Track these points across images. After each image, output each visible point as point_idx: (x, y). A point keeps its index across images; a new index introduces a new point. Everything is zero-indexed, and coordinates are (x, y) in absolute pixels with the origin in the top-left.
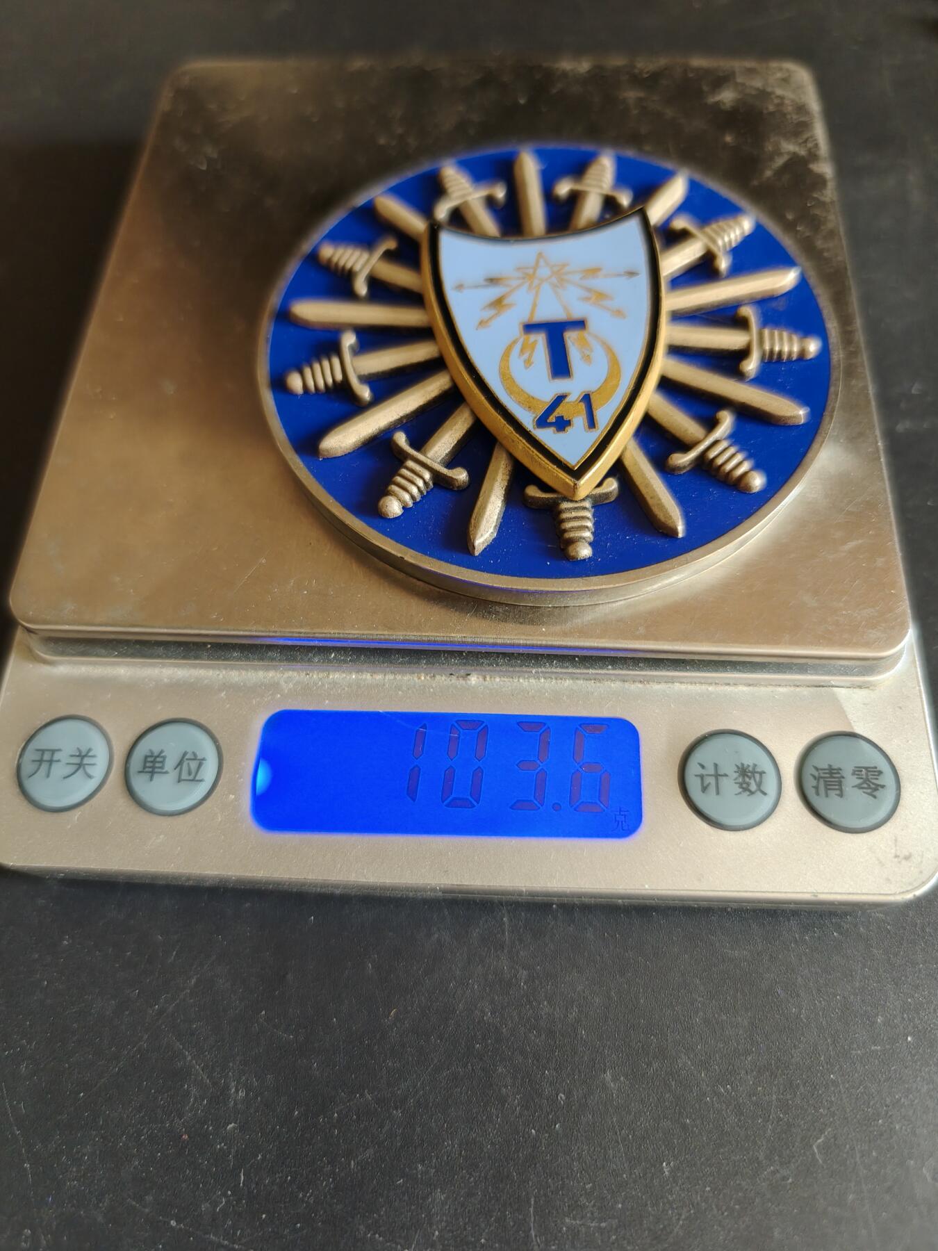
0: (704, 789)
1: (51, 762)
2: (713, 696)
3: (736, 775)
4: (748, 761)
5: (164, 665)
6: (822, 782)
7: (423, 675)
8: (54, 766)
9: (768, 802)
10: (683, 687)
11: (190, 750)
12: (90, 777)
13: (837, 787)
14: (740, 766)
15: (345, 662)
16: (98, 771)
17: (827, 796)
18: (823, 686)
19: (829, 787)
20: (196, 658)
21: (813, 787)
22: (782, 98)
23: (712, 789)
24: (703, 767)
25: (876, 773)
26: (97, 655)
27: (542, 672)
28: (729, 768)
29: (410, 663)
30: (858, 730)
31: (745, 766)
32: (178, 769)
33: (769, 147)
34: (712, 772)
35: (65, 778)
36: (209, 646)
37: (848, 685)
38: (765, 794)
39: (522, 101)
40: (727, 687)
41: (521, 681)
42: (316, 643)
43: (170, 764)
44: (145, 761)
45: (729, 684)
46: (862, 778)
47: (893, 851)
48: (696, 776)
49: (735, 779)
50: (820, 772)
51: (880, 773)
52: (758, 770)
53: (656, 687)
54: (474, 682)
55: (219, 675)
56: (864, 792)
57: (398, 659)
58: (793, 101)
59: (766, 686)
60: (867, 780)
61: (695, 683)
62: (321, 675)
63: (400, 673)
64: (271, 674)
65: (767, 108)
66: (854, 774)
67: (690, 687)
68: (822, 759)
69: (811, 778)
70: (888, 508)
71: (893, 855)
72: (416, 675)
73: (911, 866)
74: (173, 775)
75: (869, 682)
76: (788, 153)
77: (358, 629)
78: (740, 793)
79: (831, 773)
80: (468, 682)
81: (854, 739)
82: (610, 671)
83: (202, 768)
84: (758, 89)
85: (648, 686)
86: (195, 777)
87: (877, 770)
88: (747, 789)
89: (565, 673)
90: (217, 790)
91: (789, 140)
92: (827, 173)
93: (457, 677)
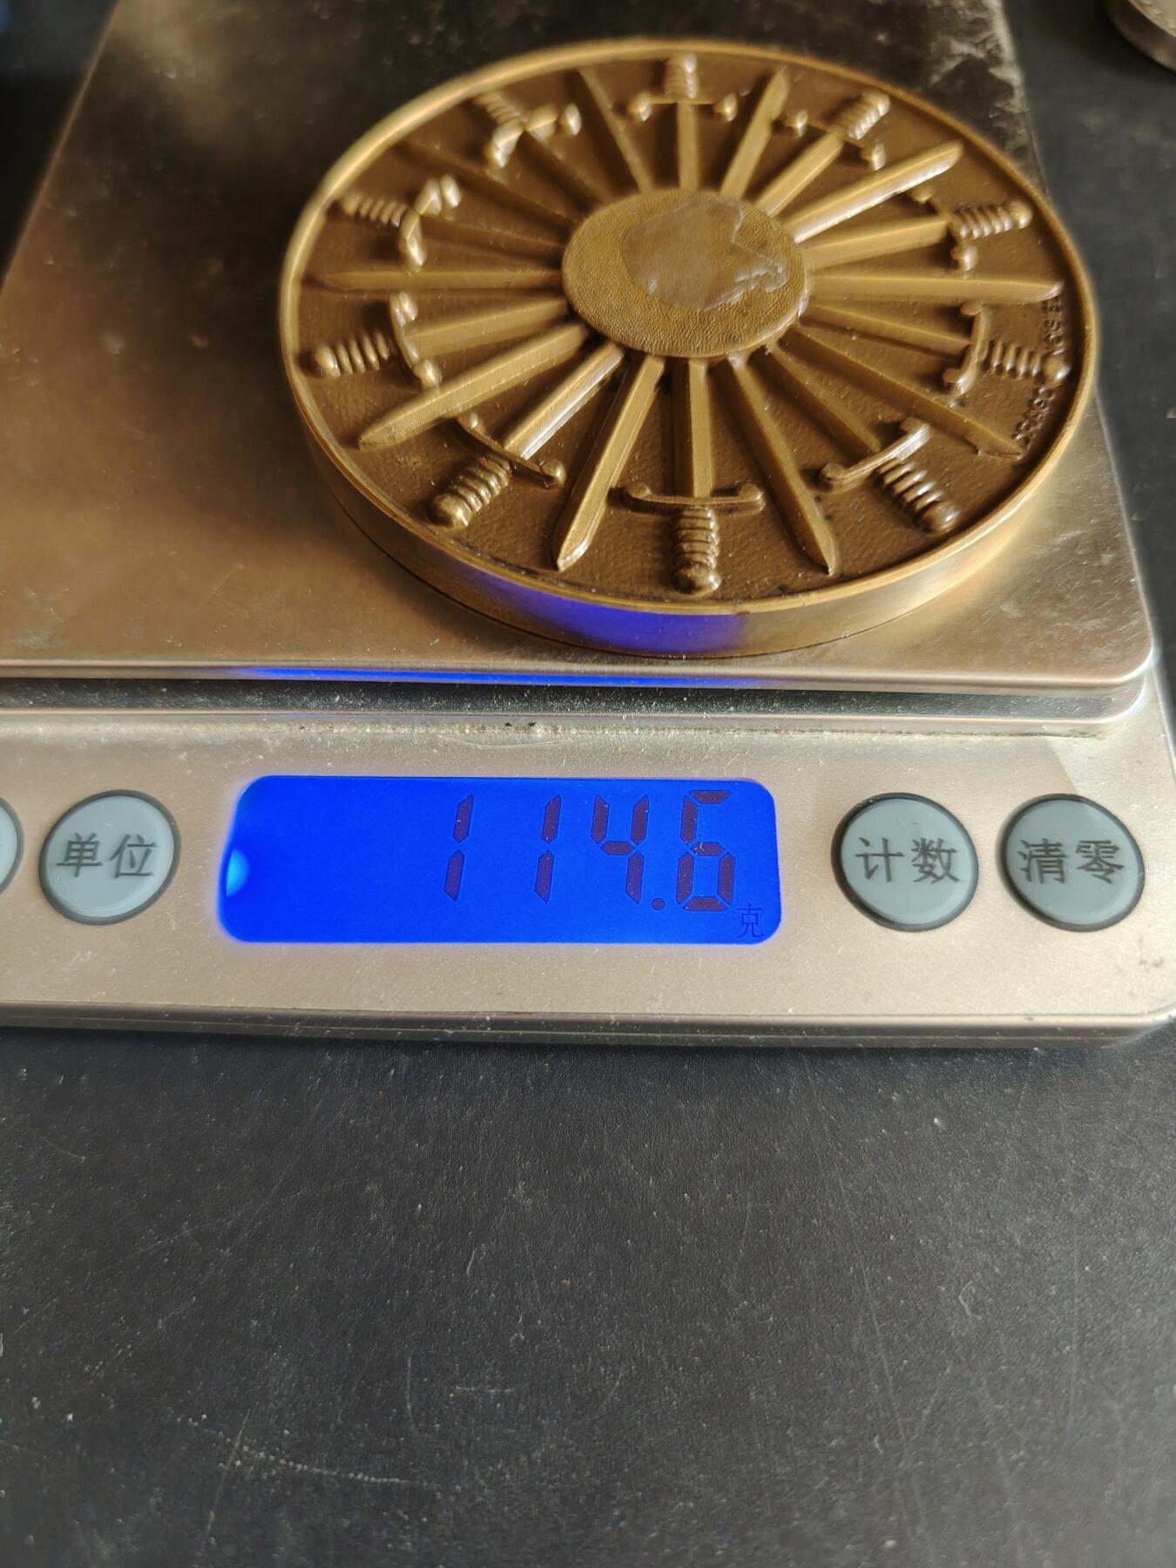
0: (870, 873)
2: (880, 749)
3: (915, 854)
4: (930, 836)
5: (101, 719)
6: (1034, 861)
7: (467, 725)
9: (959, 893)
10: (836, 736)
11: (133, 832)
13: (1056, 869)
14: (920, 841)
15: (355, 707)
16: (1, 867)
17: (1042, 881)
18: (1031, 734)
19: (1045, 869)
20: (147, 705)
21: (1023, 870)
23: (881, 874)
24: (867, 843)
25: (1111, 850)
27: (636, 718)
28: (903, 843)
29: (448, 708)
30: (1081, 792)
31: (927, 842)
32: (116, 859)
33: (935, 47)
34: (881, 851)
37: (1066, 730)
38: (955, 879)
40: (898, 736)
41: (607, 731)
42: (312, 676)
43: (104, 852)
44: (69, 850)
45: (900, 733)
46: (1091, 857)
47: (1138, 955)
48: (858, 856)
49: (913, 861)
50: (1032, 848)
51: (1116, 849)
52: (944, 847)
53: (798, 737)
55: (178, 729)
56: (1095, 876)
57: (431, 702)
59: (952, 734)
60: (1097, 859)
61: (853, 732)
62: (321, 729)
63: (434, 724)
64: (251, 728)
66: (1078, 851)
67: (846, 737)
68: (1036, 829)
69: (1020, 858)
70: (1114, 490)
71: (1138, 961)
72: (458, 725)
73: (1162, 976)
74: (109, 867)
75: (1096, 726)
76: (961, 55)
77: (371, 654)
78: (921, 879)
79: (1047, 851)
80: (532, 735)
81: (1075, 804)
82: (731, 714)
83: (150, 857)
85: (786, 736)
86: (141, 868)
87: (1111, 845)
88: (929, 874)
89: (669, 718)
90: (172, 886)
91: (962, 41)
92: (1013, 80)
93: (517, 729)
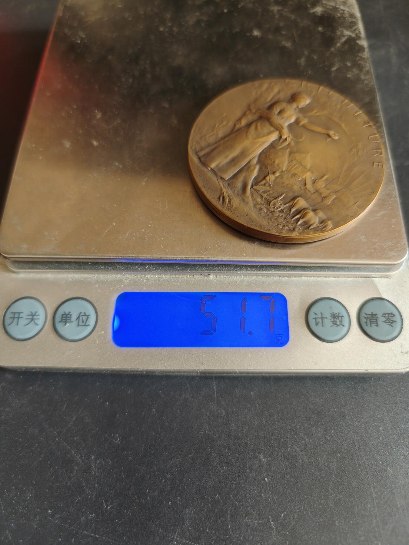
0: (317, 324)
1: (18, 318)
2: (319, 282)
3: (331, 318)
4: (336, 311)
5: (69, 273)
6: (368, 320)
7: (188, 275)
8: (20, 320)
9: (345, 330)
10: (306, 278)
11: (83, 311)
12: (37, 324)
13: (375, 322)
14: (332, 314)
15: (153, 270)
16: (41, 322)
17: (371, 326)
18: (368, 277)
19: (372, 322)
20: (84, 269)
21: (365, 322)
22: (344, 10)
23: (320, 324)
24: (316, 314)
25: (392, 316)
26: (38, 269)
27: (242, 273)
28: (327, 314)
29: (182, 270)
30: (384, 297)
31: (335, 314)
32: (78, 320)
33: (339, 33)
34: (320, 317)
35: (25, 325)
36: (90, 264)
37: (379, 276)
38: (343, 326)
39: (225, 11)
41: (233, 277)
42: (140, 261)
43: (74, 317)
44: (62, 317)
45: (326, 277)
46: (386, 318)
47: (400, 350)
48: (313, 318)
49: (331, 319)
50: (368, 315)
51: (394, 315)
52: (340, 315)
53: (294, 279)
54: (211, 278)
55: (94, 277)
56: (387, 324)
57: (177, 268)
58: (348, 12)
59: (342, 277)
60: (388, 319)
61: (311, 277)
62: (142, 276)
63: (178, 275)
64: (119, 276)
65: (337, 15)
66: (382, 316)
67: (309, 278)
68: (368, 310)
69: (364, 318)
70: (396, 197)
71: (401, 352)
72: (185, 275)
73: (408, 357)
74: (75, 323)
75: (389, 275)
76: (347, 35)
77: (159, 255)
78: (333, 326)
79: (372, 316)
80: (209, 278)
81: (382, 301)
82: (273, 272)
83: (89, 320)
84: (333, 6)
85: (290, 278)
86: (86, 323)
87: (393, 314)
88: (335, 324)
89: (253, 273)
90: (96, 329)
91: (347, 30)
92: (364, 45)
93: (204, 276)
